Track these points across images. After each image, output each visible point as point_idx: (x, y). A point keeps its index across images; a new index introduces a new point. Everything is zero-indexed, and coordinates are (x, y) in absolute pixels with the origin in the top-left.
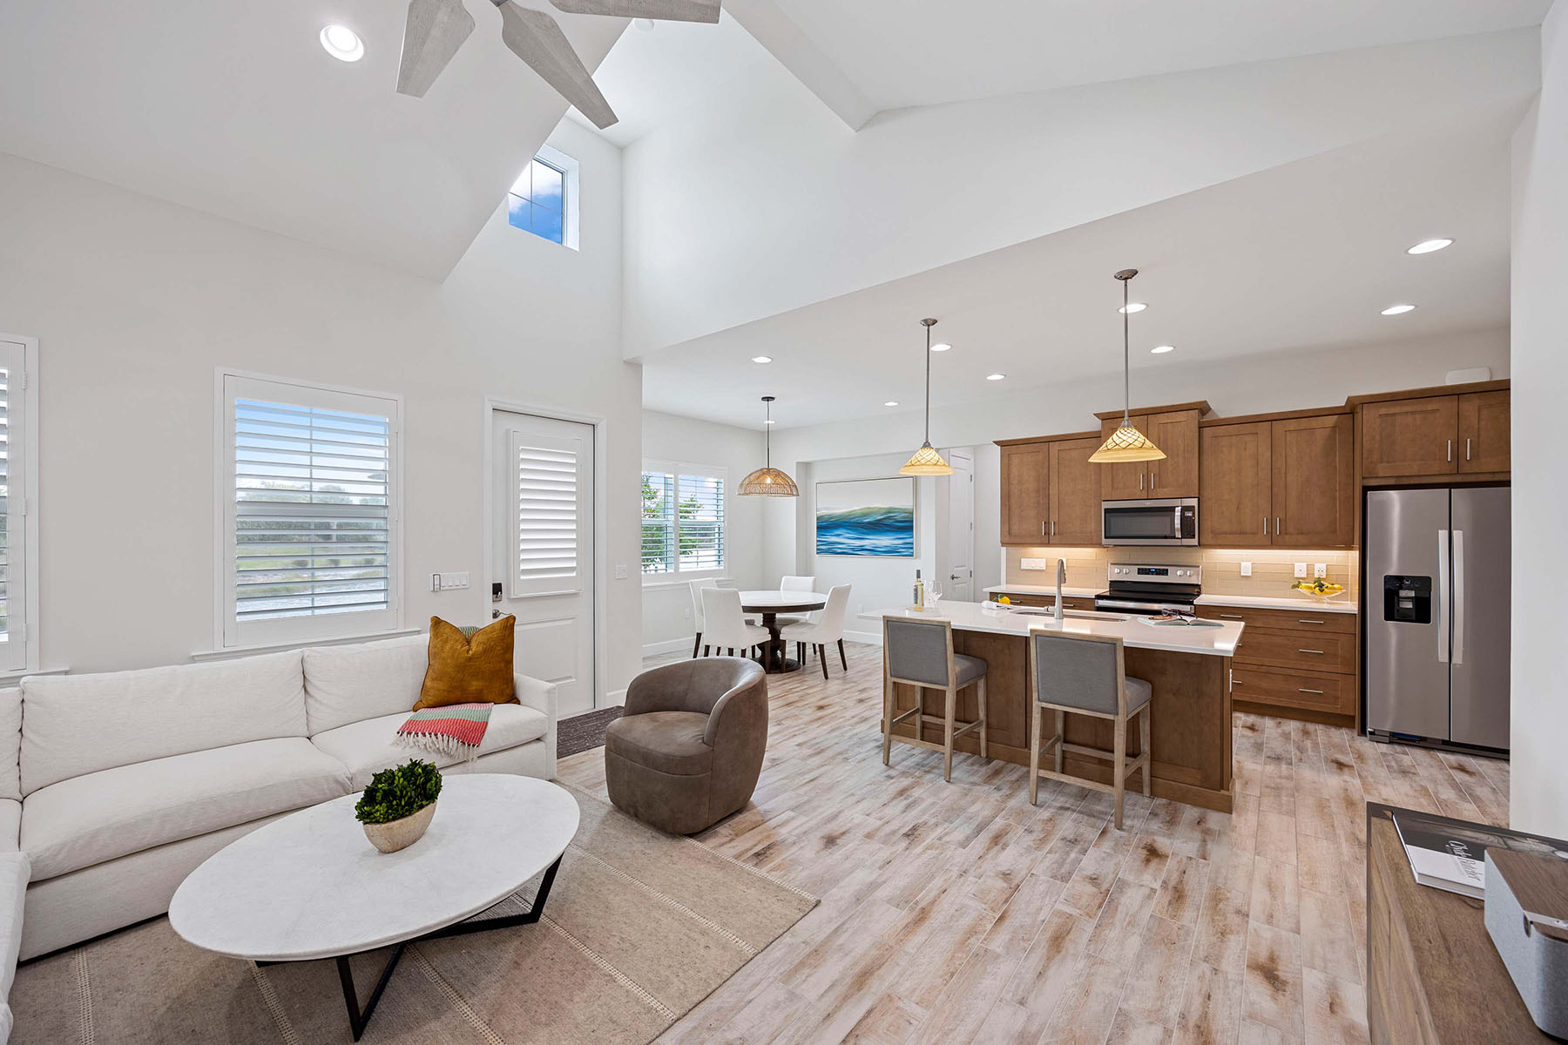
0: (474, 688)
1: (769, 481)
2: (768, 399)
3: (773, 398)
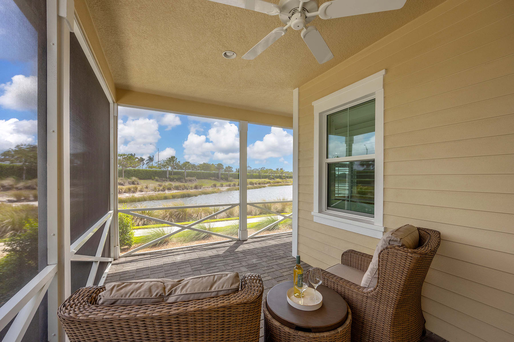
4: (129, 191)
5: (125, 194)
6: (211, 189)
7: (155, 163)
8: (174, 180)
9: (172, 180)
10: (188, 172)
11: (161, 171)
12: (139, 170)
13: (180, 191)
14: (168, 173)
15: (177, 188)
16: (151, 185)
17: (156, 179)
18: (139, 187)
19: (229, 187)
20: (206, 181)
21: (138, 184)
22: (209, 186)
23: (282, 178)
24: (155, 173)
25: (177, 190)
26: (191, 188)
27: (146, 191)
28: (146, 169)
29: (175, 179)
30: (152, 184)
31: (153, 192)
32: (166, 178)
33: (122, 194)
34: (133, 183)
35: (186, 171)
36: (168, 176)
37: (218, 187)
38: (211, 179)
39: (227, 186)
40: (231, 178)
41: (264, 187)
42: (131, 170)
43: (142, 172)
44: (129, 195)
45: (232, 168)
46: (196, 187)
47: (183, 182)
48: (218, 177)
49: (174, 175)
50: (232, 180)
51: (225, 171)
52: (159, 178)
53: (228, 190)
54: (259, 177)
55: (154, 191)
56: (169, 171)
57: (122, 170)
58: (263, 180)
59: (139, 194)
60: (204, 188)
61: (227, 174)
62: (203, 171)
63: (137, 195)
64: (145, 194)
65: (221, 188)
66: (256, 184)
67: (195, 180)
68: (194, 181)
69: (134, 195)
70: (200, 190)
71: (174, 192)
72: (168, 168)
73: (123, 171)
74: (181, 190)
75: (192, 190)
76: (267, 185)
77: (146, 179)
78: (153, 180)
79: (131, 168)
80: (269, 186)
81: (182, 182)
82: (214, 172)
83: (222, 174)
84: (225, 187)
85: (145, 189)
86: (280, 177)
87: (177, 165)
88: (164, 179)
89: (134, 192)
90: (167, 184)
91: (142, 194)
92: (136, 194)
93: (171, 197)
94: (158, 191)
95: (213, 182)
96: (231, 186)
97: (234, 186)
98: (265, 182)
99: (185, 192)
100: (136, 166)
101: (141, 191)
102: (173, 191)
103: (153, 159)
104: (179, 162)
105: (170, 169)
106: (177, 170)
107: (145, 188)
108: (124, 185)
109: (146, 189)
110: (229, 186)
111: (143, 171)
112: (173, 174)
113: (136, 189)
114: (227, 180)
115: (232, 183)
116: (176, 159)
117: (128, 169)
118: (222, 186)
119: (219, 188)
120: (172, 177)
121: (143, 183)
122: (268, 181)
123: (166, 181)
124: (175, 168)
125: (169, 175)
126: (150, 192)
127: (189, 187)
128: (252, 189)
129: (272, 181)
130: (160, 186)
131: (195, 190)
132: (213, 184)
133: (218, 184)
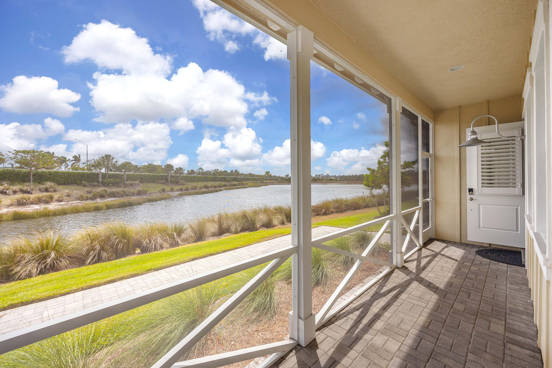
4: (39, 201)
5: (32, 206)
6: (158, 195)
7: (82, 163)
8: (109, 184)
9: (107, 185)
10: (129, 174)
11: (91, 173)
12: (56, 173)
13: (118, 199)
14: (100, 176)
15: (113, 195)
16: (75, 192)
17: (83, 183)
18: (56, 196)
19: (181, 192)
20: (152, 185)
21: (55, 191)
22: (157, 192)
23: (237, 180)
24: (82, 177)
25: (114, 198)
26: (133, 194)
27: (68, 200)
28: (68, 171)
29: (111, 183)
30: (77, 191)
31: (77, 202)
32: (98, 182)
33: (28, 206)
34: (47, 190)
35: (126, 173)
36: (100, 180)
37: (167, 192)
38: (158, 183)
39: (178, 190)
40: (182, 181)
41: (221, 190)
42: (45, 173)
43: (62, 175)
44: (39, 207)
45: (184, 170)
46: (139, 193)
47: (122, 187)
48: (167, 181)
49: (109, 178)
50: (184, 183)
51: (176, 173)
52: (88, 182)
53: (181, 195)
54: (214, 180)
55: (79, 200)
56: (103, 174)
57: (29, 172)
58: (219, 182)
59: (56, 205)
60: (149, 194)
61: (177, 176)
62: (148, 173)
63: (53, 206)
64: (66, 204)
65: (171, 193)
66: (211, 187)
67: (138, 184)
68: (136, 186)
69: (47, 206)
70: (145, 197)
71: (110, 200)
72: (101, 169)
73: (32, 174)
74: (119, 197)
75: (134, 196)
76: (223, 188)
77: (68, 184)
78: (78, 185)
79: (44, 170)
80: (225, 189)
81: (120, 187)
82: (162, 174)
83: (171, 177)
84: (176, 192)
85: (66, 198)
86: (236, 179)
87: (114, 166)
88: (95, 183)
89: (47, 202)
90: (100, 190)
91: (61, 205)
92: (50, 205)
93: (105, 207)
94: (85, 200)
95: (161, 187)
96: (183, 190)
97: (187, 190)
98: (221, 185)
99: (125, 200)
100: (53, 168)
101: (59, 201)
102: (108, 198)
103: (80, 159)
104: (116, 162)
105: (103, 171)
106: (113, 173)
107: (66, 196)
108: (32, 193)
109: (68, 198)
110: (181, 190)
111: (63, 173)
112: (107, 176)
113: (51, 198)
114: (177, 183)
115: (184, 187)
116: (113, 159)
117: (40, 170)
118: (172, 190)
119: (169, 193)
120: (105, 181)
121: (64, 190)
122: (224, 184)
123: (99, 186)
124: (111, 170)
125: (102, 178)
126: (73, 201)
127: (129, 193)
128: (208, 193)
129: (228, 184)
130: (89, 192)
131: (138, 197)
132: (161, 188)
133: (167, 188)
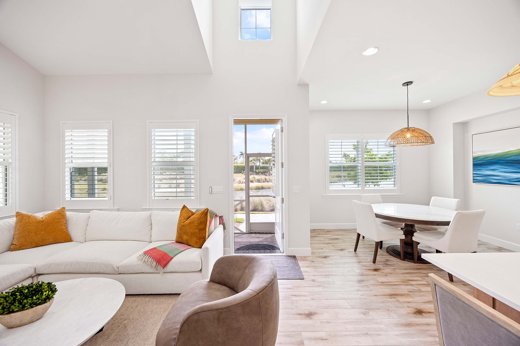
0: (185, 238)
1: (408, 135)
2: (408, 84)
3: (411, 82)
8: (259, 173)
9: (258, 174)
14: (254, 167)
15: (259, 181)
29: (261, 172)
32: (253, 172)
49: (260, 169)
55: (239, 183)
71: (256, 184)
81: (265, 175)
120: (257, 171)
125: (256, 169)
